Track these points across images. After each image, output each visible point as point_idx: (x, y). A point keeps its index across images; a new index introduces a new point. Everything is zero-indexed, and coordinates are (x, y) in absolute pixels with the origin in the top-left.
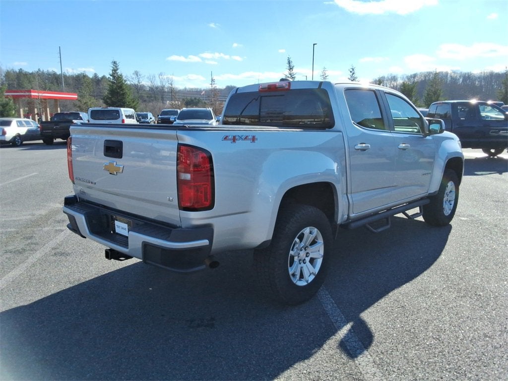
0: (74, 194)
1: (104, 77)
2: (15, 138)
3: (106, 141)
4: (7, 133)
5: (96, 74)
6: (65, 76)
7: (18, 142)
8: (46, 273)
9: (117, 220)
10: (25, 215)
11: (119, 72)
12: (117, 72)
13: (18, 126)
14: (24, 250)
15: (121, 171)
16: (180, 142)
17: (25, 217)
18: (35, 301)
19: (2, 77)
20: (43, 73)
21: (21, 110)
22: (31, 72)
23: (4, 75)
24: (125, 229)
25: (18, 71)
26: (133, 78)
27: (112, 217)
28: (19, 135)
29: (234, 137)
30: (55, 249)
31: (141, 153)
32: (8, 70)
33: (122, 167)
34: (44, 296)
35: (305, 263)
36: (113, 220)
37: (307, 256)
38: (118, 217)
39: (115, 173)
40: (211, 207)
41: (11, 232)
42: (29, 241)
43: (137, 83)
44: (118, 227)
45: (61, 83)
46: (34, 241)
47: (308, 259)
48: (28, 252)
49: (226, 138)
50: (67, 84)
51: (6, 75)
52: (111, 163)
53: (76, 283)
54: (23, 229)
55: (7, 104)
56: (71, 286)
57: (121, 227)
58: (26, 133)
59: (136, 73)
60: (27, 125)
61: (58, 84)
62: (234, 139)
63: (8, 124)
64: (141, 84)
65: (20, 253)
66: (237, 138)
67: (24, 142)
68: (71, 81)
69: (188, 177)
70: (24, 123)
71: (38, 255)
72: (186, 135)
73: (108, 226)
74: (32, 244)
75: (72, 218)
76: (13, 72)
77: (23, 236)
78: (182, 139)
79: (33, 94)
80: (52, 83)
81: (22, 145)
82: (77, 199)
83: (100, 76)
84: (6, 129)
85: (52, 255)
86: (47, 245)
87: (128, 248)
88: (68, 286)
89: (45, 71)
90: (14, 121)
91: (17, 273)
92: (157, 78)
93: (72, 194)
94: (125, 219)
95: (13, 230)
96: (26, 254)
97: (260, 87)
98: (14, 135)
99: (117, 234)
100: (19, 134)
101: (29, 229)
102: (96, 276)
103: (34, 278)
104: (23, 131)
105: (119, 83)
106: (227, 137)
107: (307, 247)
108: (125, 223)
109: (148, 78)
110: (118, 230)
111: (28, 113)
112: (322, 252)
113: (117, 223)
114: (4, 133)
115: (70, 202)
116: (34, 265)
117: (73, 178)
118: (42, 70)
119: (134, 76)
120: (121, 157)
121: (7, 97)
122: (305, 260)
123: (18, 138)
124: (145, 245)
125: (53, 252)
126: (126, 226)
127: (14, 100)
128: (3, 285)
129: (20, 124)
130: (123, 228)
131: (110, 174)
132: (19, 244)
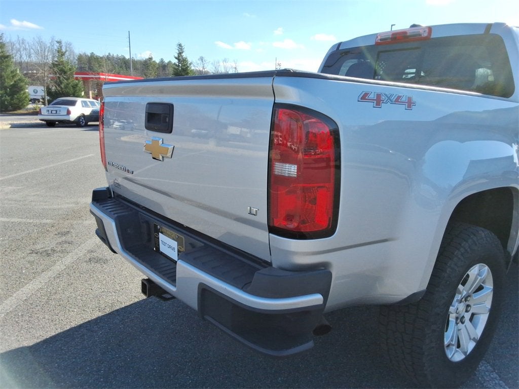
0: (107, 186)
1: (170, 62)
2: (79, 118)
3: (149, 104)
4: (72, 113)
5: (162, 60)
6: (134, 62)
7: (83, 122)
8: (72, 290)
9: (162, 233)
10: (68, 203)
11: (184, 55)
12: (183, 54)
13: (83, 107)
14: (53, 251)
15: (169, 154)
16: (278, 100)
17: (67, 205)
18: (45, 338)
19: (75, 61)
20: (113, 57)
21: (91, 92)
22: (101, 56)
23: (76, 58)
24: (173, 249)
25: (89, 55)
26: (198, 64)
27: (156, 226)
28: (84, 116)
29: (379, 96)
30: (92, 251)
31: (203, 131)
32: (80, 54)
33: (171, 148)
34: (59, 331)
35: (463, 323)
36: (158, 231)
37: (467, 311)
38: (165, 229)
39: (161, 158)
40: (329, 231)
41: (47, 224)
42: (64, 238)
43: (201, 69)
44: (165, 244)
45: (129, 68)
46: (68, 238)
47: (467, 316)
48: (58, 254)
49: (364, 97)
50: (135, 69)
51: (78, 59)
52: (155, 142)
53: (108, 311)
54: (61, 221)
55: (77, 85)
56: (100, 314)
57: (168, 245)
58: (91, 114)
59: (202, 59)
60: (91, 105)
61: (127, 69)
62: (379, 101)
63: (73, 103)
64: (205, 70)
65: (48, 255)
66: (383, 98)
67: (89, 123)
68: (139, 66)
69: (291, 170)
70: (89, 103)
71: (68, 259)
72: (291, 85)
73: (149, 240)
74: (66, 242)
75: (100, 222)
76: (86, 55)
77: (59, 231)
78: (282, 95)
79: (102, 77)
80: (121, 67)
81: (86, 125)
82: (110, 194)
83: (166, 61)
84: (71, 108)
85: (86, 262)
86: (83, 245)
87: (175, 286)
88: (97, 314)
89: (115, 55)
90: (79, 101)
91: (35, 286)
92: (221, 64)
93: (103, 184)
94: (174, 233)
95: (48, 221)
96: (55, 257)
97: (379, 38)
98: (79, 115)
99: (162, 254)
100: (83, 114)
101: (69, 221)
102: (136, 300)
103: (54, 297)
104: (87, 111)
105: (184, 66)
106: (366, 94)
107: (469, 296)
108: (173, 239)
109: (212, 64)
110: (163, 249)
111: (97, 96)
112: (488, 304)
113: (162, 237)
114: (69, 113)
115: (100, 197)
116: (59, 276)
117: (105, 162)
118: (112, 54)
119: (199, 62)
120: (171, 132)
121: (77, 79)
122: (463, 317)
123: (83, 118)
124: (205, 291)
125: (88, 256)
126: (174, 244)
127: (84, 82)
128: (11, 306)
129: (85, 104)
130: (170, 247)
131: (153, 158)
132: (48, 243)
